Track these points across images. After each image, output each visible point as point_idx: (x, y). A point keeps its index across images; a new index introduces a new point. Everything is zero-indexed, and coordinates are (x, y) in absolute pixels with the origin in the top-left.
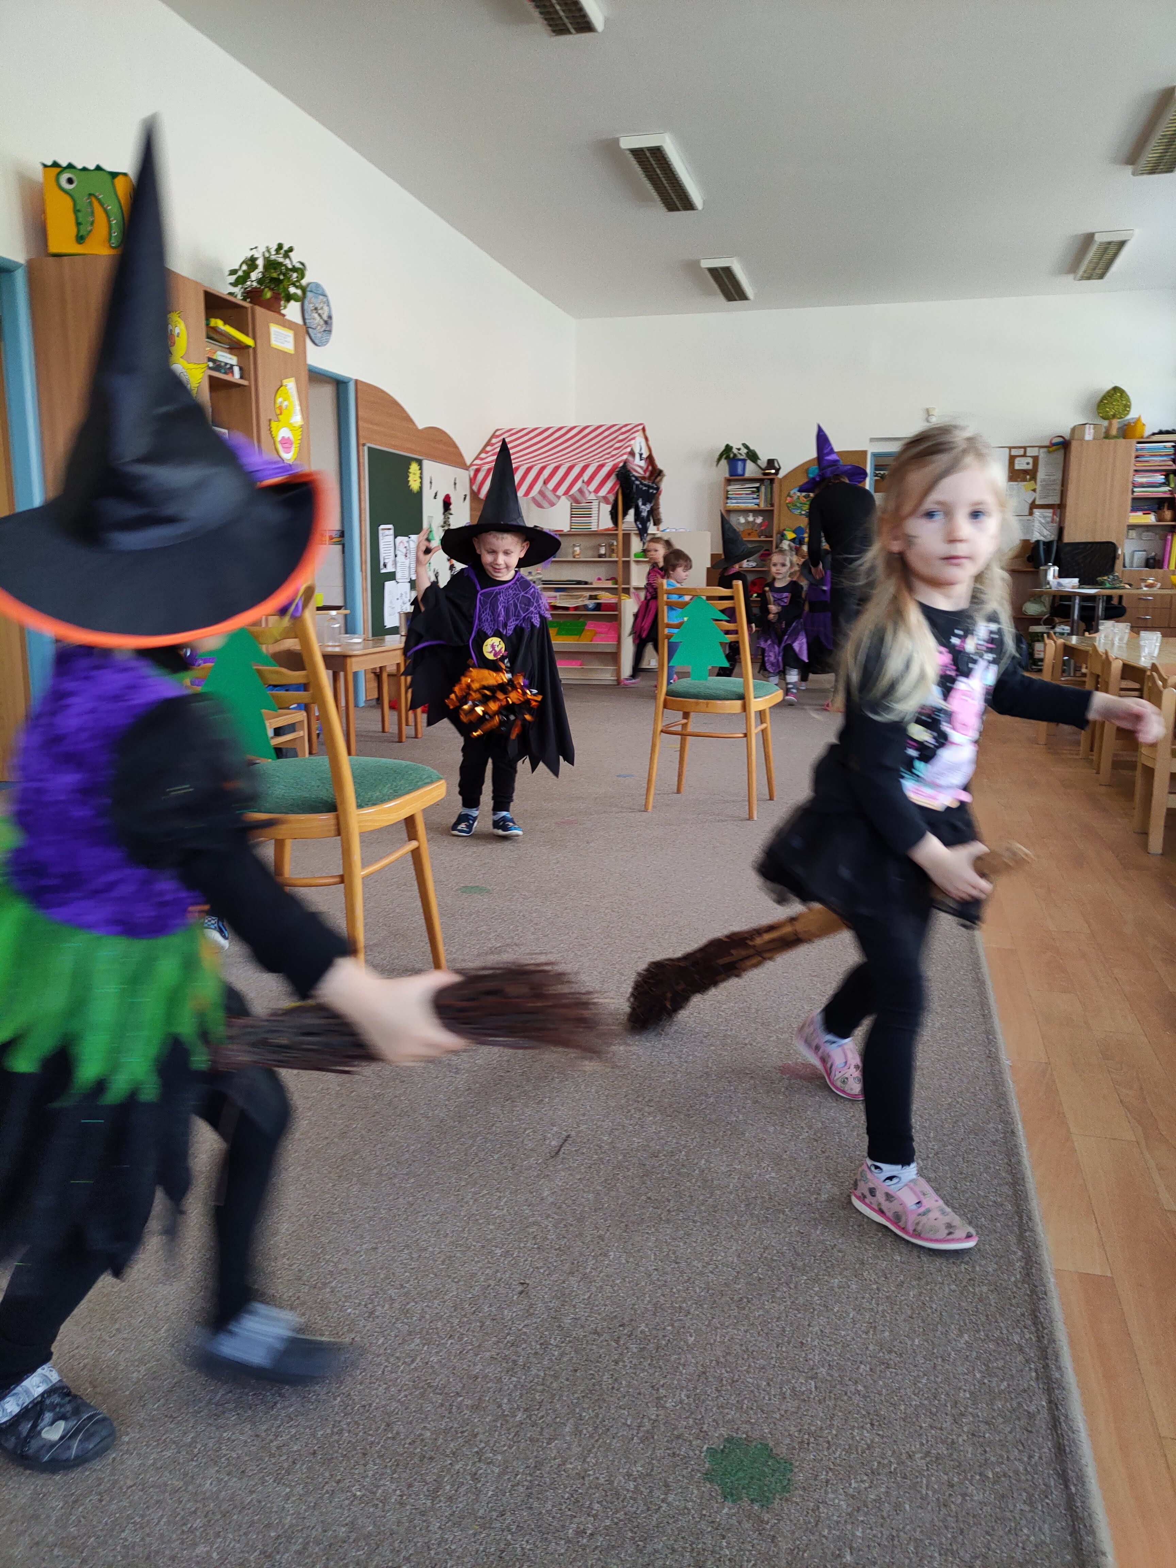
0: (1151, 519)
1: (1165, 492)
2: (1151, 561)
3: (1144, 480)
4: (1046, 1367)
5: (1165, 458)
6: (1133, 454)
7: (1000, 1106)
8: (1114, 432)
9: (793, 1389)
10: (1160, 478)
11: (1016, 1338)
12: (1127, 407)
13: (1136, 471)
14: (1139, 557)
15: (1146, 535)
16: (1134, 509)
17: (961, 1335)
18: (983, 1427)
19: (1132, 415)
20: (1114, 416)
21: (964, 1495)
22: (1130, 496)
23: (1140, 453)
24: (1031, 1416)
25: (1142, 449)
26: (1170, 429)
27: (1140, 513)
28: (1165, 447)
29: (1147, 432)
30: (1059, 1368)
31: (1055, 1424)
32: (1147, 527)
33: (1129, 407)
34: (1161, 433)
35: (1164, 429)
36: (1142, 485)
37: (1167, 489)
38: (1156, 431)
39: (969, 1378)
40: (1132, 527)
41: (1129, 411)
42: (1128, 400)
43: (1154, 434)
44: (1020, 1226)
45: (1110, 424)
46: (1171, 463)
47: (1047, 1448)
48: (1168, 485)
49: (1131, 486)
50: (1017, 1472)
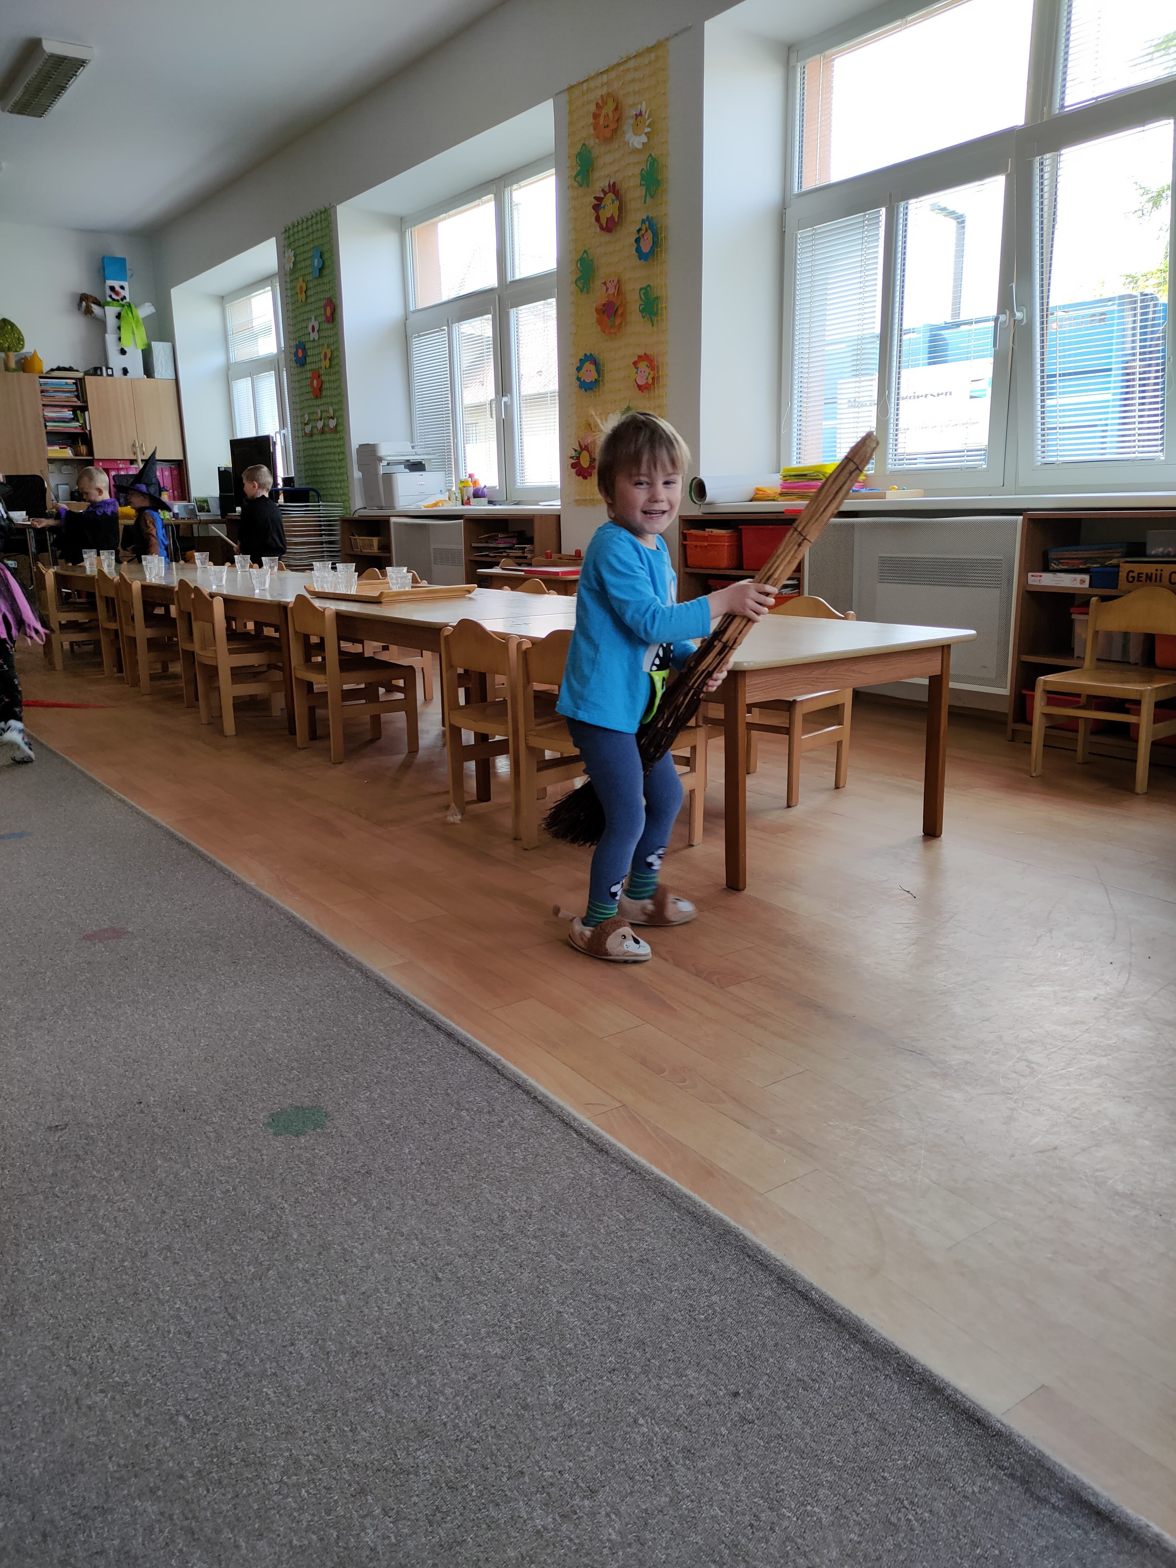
0: (68, 453)
1: (76, 428)
2: (76, 494)
3: (54, 415)
4: (413, 1009)
5: (68, 394)
6: (38, 389)
7: (272, 907)
8: (13, 365)
9: (286, 1079)
10: (69, 414)
11: (387, 1005)
12: (20, 340)
13: (44, 405)
14: (63, 490)
15: (66, 469)
16: (51, 443)
17: (356, 1017)
18: (405, 1046)
19: (28, 349)
20: (9, 349)
21: (420, 1073)
22: (44, 431)
23: (44, 387)
24: (423, 1031)
25: (45, 384)
26: (67, 366)
27: (57, 448)
28: (67, 384)
29: (46, 368)
30: (420, 1006)
31: (438, 1027)
32: (65, 461)
33: (23, 340)
34: (59, 369)
35: (61, 365)
36: (53, 420)
37: (77, 424)
38: (55, 367)
39: (378, 1031)
40: (51, 461)
41: (23, 345)
42: (20, 333)
43: (52, 370)
44: (342, 958)
45: (7, 356)
46: (76, 399)
47: (442, 1037)
48: (78, 421)
49: (42, 421)
50: (435, 1053)
